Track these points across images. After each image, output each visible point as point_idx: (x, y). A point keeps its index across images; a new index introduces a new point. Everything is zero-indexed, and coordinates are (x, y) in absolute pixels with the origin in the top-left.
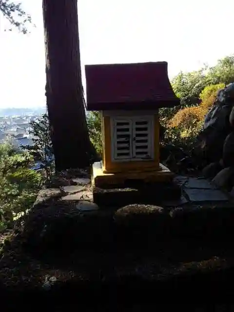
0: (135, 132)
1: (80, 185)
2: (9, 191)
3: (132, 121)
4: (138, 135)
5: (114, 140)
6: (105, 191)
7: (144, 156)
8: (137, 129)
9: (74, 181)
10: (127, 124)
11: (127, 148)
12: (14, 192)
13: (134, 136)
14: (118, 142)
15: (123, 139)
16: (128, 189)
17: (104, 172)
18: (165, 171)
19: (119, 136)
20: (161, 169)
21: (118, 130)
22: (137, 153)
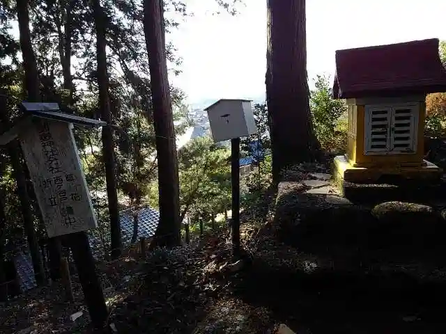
0: (395, 122)
1: (322, 180)
2: (209, 189)
3: (391, 110)
4: (397, 125)
5: (368, 130)
6: (358, 186)
7: (404, 149)
8: (397, 119)
9: (313, 175)
10: (386, 112)
11: (384, 140)
12: (215, 190)
13: (393, 126)
14: (373, 133)
15: (380, 130)
16: (385, 186)
17: (355, 166)
18: (431, 167)
19: (374, 127)
20: (426, 164)
21: (374, 120)
22: (396, 146)
